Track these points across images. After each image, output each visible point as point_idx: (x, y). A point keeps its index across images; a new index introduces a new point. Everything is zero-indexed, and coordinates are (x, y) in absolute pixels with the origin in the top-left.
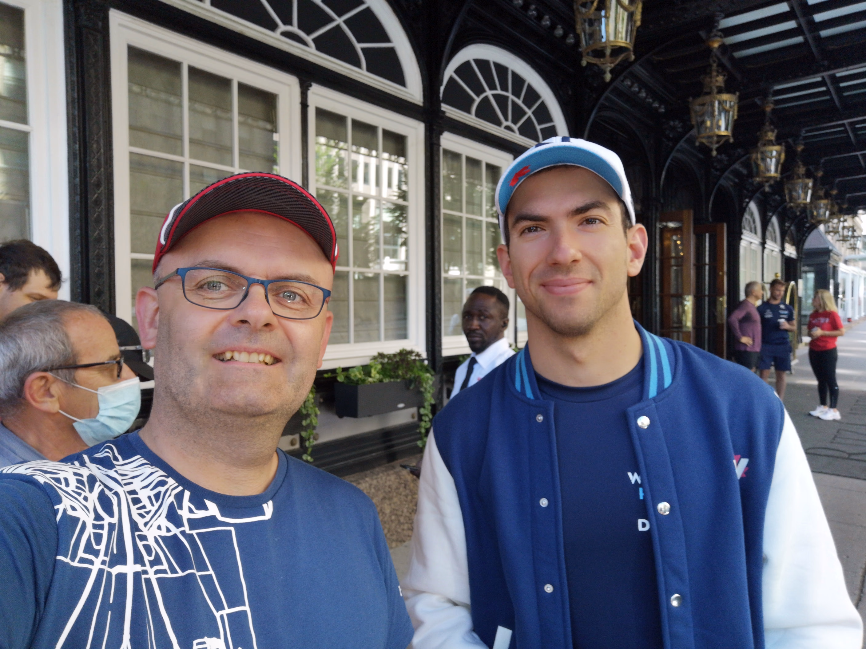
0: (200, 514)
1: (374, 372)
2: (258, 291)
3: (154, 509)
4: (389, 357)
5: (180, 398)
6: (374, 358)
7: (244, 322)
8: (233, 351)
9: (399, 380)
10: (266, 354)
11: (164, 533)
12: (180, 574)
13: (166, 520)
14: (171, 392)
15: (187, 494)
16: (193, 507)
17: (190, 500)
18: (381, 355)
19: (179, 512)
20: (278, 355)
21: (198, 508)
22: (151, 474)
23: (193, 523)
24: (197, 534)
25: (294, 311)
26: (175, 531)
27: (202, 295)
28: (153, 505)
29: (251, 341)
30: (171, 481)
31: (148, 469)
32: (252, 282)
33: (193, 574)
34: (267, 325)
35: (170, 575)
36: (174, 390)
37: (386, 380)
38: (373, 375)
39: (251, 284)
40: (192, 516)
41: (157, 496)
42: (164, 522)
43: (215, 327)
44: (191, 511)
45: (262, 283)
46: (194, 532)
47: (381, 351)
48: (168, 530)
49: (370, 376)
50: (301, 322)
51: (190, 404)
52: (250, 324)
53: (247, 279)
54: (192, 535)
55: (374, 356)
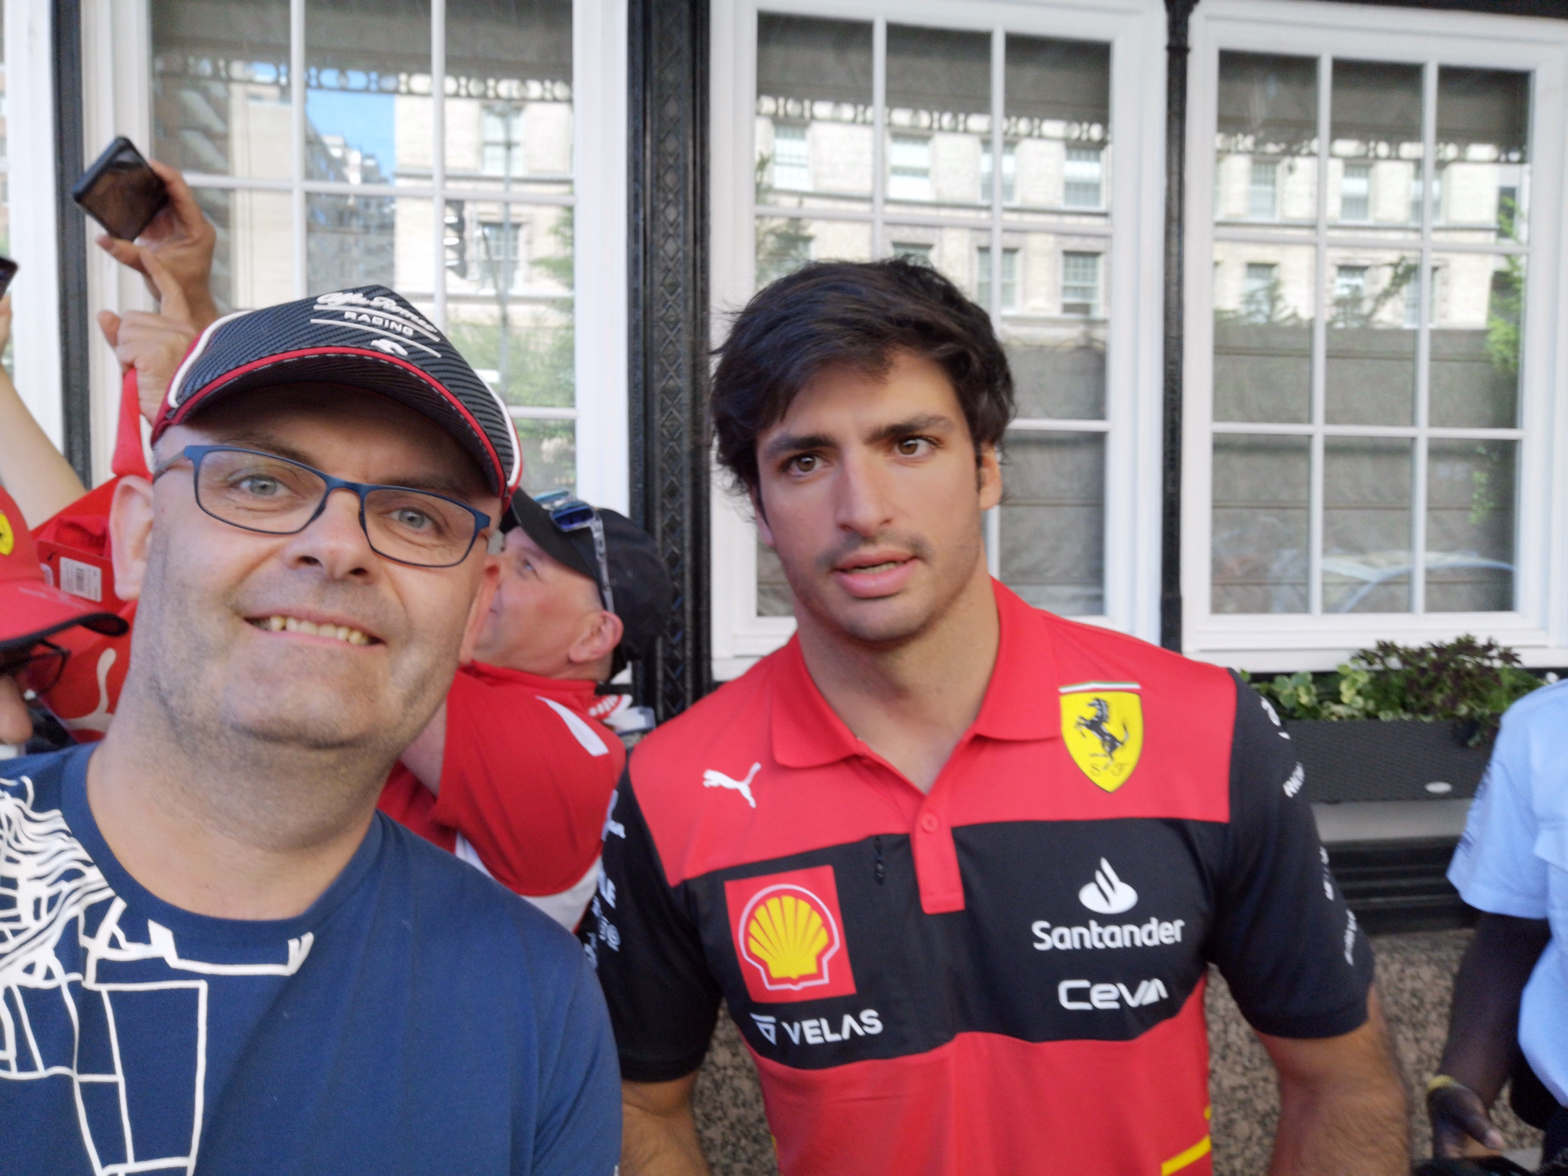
0: (132, 952)
1: (1347, 692)
2: (343, 503)
3: (35, 926)
4: (1408, 656)
5: (174, 701)
6: (1365, 656)
7: (308, 560)
8: (285, 617)
9: (1427, 719)
10: (352, 628)
11: (37, 981)
12: (41, 1072)
13: (52, 953)
14: (159, 689)
15: (119, 906)
16: (121, 936)
17: (122, 923)
18: (1387, 649)
19: (84, 941)
20: (378, 633)
21: (131, 938)
22: (61, 852)
23: (107, 971)
24: (112, 994)
25: (416, 548)
26: (62, 979)
27: (234, 501)
28: (37, 916)
29: (323, 601)
30: (94, 876)
31: (60, 842)
32: (333, 486)
33: (67, 1080)
34: (359, 572)
35: (14, 1074)
36: (164, 685)
37: (1386, 716)
38: (1345, 698)
39: (332, 489)
40: (114, 955)
41: (53, 901)
42: (45, 956)
43: (253, 566)
44: (114, 943)
45: (352, 488)
46: (104, 989)
47: (1387, 638)
48: (49, 975)
49: (1339, 702)
50: (429, 571)
51: (191, 714)
52: (321, 565)
53: (325, 478)
54: (98, 994)
55: (1364, 651)
